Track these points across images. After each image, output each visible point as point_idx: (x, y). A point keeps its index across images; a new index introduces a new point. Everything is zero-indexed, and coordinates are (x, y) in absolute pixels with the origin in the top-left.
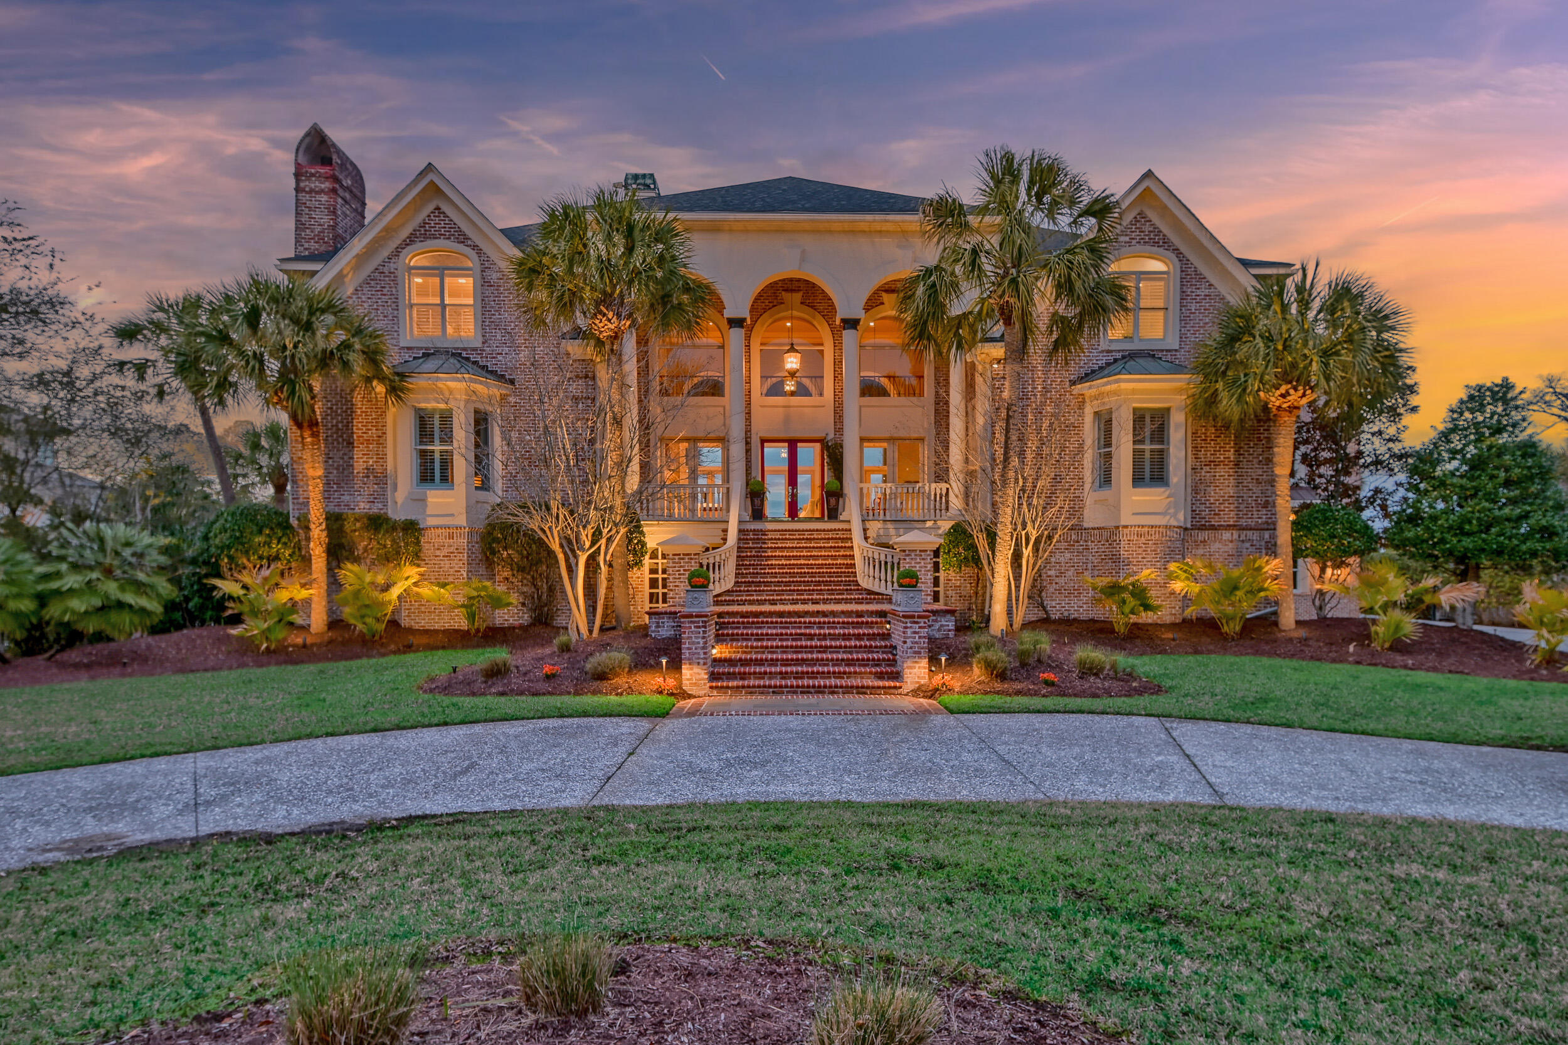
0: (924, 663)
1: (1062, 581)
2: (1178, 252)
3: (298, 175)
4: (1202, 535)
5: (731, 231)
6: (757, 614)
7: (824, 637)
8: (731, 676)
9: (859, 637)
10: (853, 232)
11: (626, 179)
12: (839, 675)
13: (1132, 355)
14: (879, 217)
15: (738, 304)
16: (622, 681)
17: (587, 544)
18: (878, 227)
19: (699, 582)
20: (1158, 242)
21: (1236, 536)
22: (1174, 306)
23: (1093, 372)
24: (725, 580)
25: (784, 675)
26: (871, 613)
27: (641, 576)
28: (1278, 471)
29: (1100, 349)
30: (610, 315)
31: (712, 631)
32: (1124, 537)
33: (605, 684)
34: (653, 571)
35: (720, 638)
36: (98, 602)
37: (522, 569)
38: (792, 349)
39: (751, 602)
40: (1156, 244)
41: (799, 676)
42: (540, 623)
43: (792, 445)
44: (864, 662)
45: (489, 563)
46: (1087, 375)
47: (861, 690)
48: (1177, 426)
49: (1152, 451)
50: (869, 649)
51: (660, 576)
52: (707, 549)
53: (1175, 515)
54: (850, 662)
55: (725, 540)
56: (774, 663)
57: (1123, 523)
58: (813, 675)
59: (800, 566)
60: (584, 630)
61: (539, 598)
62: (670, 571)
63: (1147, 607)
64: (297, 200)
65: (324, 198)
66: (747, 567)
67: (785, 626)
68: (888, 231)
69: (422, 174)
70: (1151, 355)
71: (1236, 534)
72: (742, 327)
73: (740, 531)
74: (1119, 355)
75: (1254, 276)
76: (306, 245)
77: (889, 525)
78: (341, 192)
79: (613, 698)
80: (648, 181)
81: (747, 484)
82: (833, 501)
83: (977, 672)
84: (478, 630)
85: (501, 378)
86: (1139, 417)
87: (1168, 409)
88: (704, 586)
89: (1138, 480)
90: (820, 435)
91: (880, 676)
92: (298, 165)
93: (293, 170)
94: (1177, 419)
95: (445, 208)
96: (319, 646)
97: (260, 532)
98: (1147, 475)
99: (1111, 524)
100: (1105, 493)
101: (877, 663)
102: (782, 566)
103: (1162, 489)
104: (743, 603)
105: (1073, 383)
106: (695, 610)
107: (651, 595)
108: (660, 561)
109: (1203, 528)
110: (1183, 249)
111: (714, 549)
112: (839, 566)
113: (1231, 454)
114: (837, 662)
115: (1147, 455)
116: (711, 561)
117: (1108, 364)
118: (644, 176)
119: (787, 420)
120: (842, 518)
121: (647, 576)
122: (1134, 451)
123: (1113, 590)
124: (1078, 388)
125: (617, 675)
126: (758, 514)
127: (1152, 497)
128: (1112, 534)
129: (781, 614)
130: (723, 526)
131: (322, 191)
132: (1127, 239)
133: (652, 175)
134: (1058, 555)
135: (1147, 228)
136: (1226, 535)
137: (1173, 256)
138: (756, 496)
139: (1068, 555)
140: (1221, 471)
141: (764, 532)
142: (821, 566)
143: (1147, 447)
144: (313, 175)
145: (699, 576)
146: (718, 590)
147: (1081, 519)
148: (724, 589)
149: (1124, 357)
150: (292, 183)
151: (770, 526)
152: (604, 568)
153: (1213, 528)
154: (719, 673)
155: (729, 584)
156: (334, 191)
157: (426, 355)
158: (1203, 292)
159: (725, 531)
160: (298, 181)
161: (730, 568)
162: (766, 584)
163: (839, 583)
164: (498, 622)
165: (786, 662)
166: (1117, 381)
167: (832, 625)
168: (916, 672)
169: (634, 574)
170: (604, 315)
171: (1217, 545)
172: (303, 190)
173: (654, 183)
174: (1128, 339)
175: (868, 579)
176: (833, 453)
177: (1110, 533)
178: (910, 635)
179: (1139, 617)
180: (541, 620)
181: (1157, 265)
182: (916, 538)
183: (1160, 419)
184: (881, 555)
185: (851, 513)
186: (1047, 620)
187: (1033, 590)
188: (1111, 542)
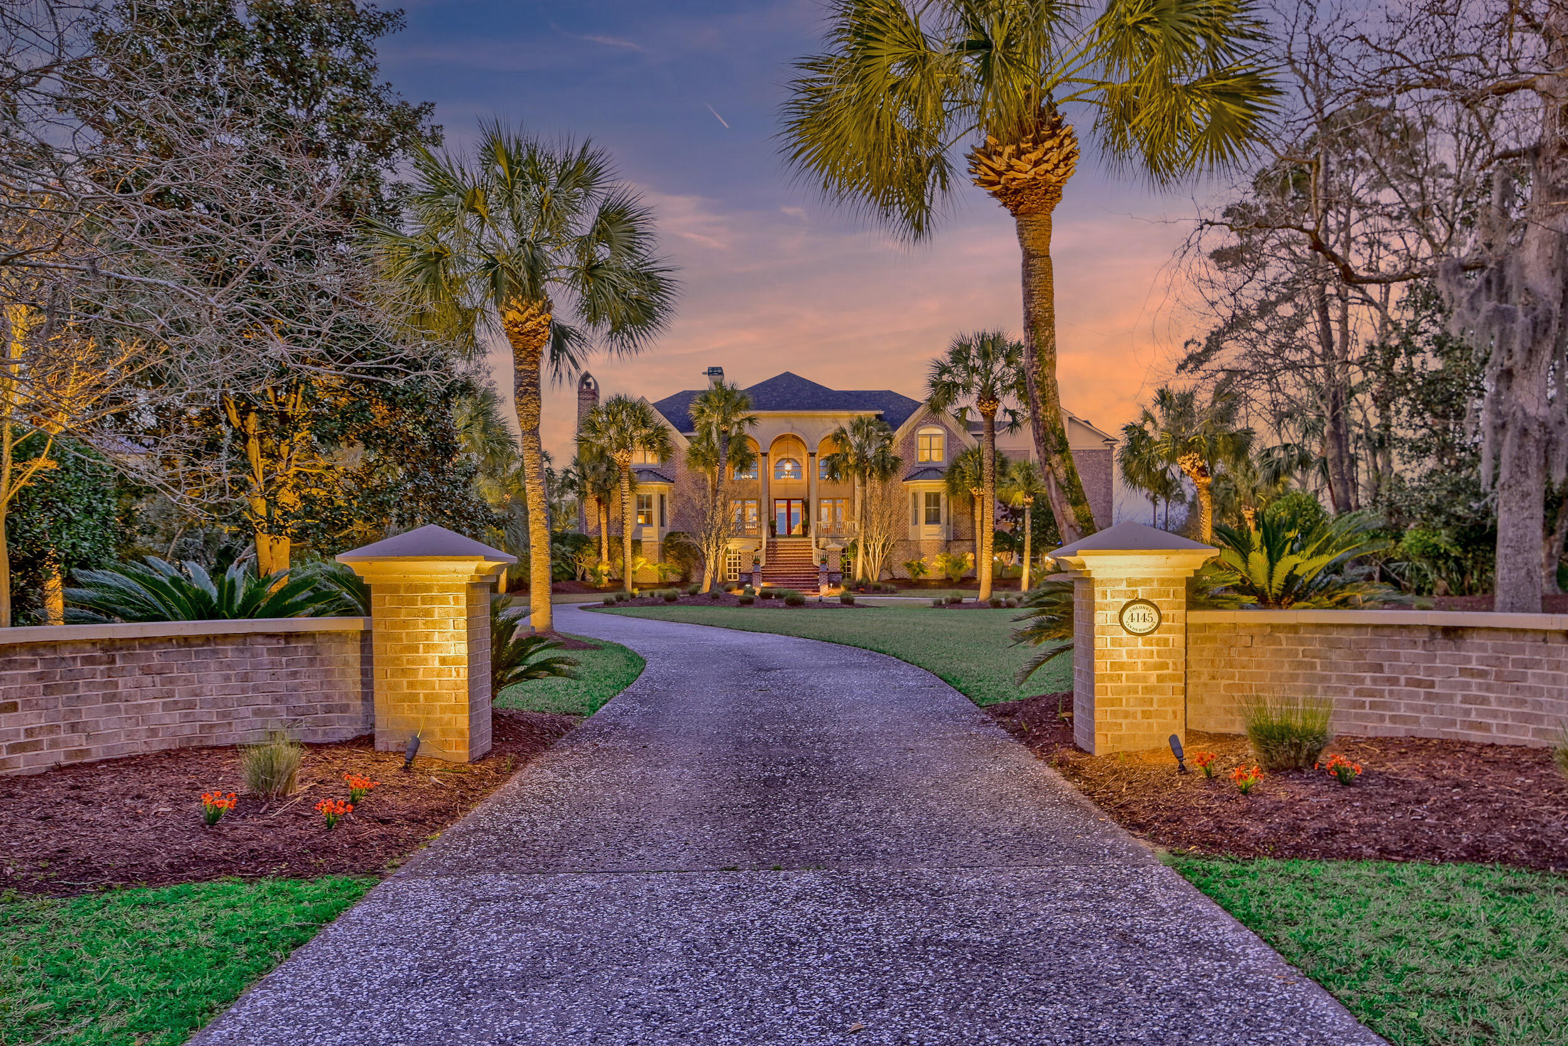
0: (827, 587)
1: (898, 563)
2: (946, 427)
4: (955, 544)
6: (774, 574)
7: (797, 581)
9: (808, 580)
10: (813, 417)
11: (710, 370)
13: (927, 470)
14: (823, 412)
15: (765, 446)
19: (754, 562)
20: (938, 423)
21: (971, 544)
22: (945, 448)
23: (911, 476)
24: (763, 563)
29: (915, 467)
31: (761, 579)
32: (922, 545)
34: (729, 559)
37: (678, 559)
38: (788, 462)
43: (789, 501)
44: (809, 588)
45: (666, 556)
46: (909, 477)
48: (943, 500)
49: (934, 510)
50: (811, 585)
51: (732, 561)
52: (755, 551)
53: (943, 535)
54: (805, 588)
55: (761, 546)
57: (922, 539)
59: (791, 557)
61: (686, 571)
62: (742, 559)
63: (923, 573)
65: (590, 402)
66: (771, 558)
67: (784, 577)
70: (936, 469)
72: (766, 456)
73: (767, 542)
74: (923, 470)
77: (829, 540)
78: (593, 393)
80: (719, 372)
81: (769, 521)
82: (805, 529)
84: (663, 582)
85: (669, 480)
86: (928, 495)
87: (939, 493)
88: (758, 563)
89: (927, 522)
90: (800, 497)
91: (813, 591)
94: (943, 496)
98: (932, 519)
99: (918, 539)
100: (916, 527)
101: (813, 588)
102: (785, 558)
103: (937, 526)
104: (770, 571)
105: (903, 480)
106: (756, 571)
107: (729, 569)
109: (956, 540)
110: (949, 425)
111: (758, 550)
112: (807, 557)
114: (801, 588)
115: (932, 511)
116: (757, 555)
117: (918, 473)
118: (717, 368)
119: (786, 488)
120: (809, 536)
121: (727, 561)
122: (926, 510)
123: (909, 565)
124: (906, 483)
126: (773, 535)
127: (934, 529)
129: (782, 574)
130: (759, 541)
131: (589, 399)
132: (925, 421)
133: (721, 368)
134: (896, 552)
135: (934, 417)
136: (968, 543)
137: (944, 428)
138: (773, 527)
139: (901, 552)
140: (965, 516)
141: (777, 543)
142: (799, 557)
143: (932, 508)
144: (586, 392)
145: (757, 560)
147: (906, 537)
148: (762, 566)
149: (925, 470)
151: (779, 540)
153: (961, 540)
156: (594, 398)
157: (639, 472)
158: (957, 442)
159: (761, 542)
161: (765, 557)
162: (777, 564)
163: (805, 564)
164: (670, 580)
166: (918, 482)
167: (800, 577)
168: (824, 590)
171: (964, 547)
172: (582, 399)
173: (721, 372)
174: (927, 462)
175: (816, 562)
176: (806, 505)
177: (917, 543)
178: (823, 578)
179: (922, 576)
180: (685, 580)
181: (939, 431)
182: (833, 546)
183: (937, 496)
184: (821, 552)
185: (812, 534)
186: (893, 579)
187: (887, 566)
188: (918, 547)
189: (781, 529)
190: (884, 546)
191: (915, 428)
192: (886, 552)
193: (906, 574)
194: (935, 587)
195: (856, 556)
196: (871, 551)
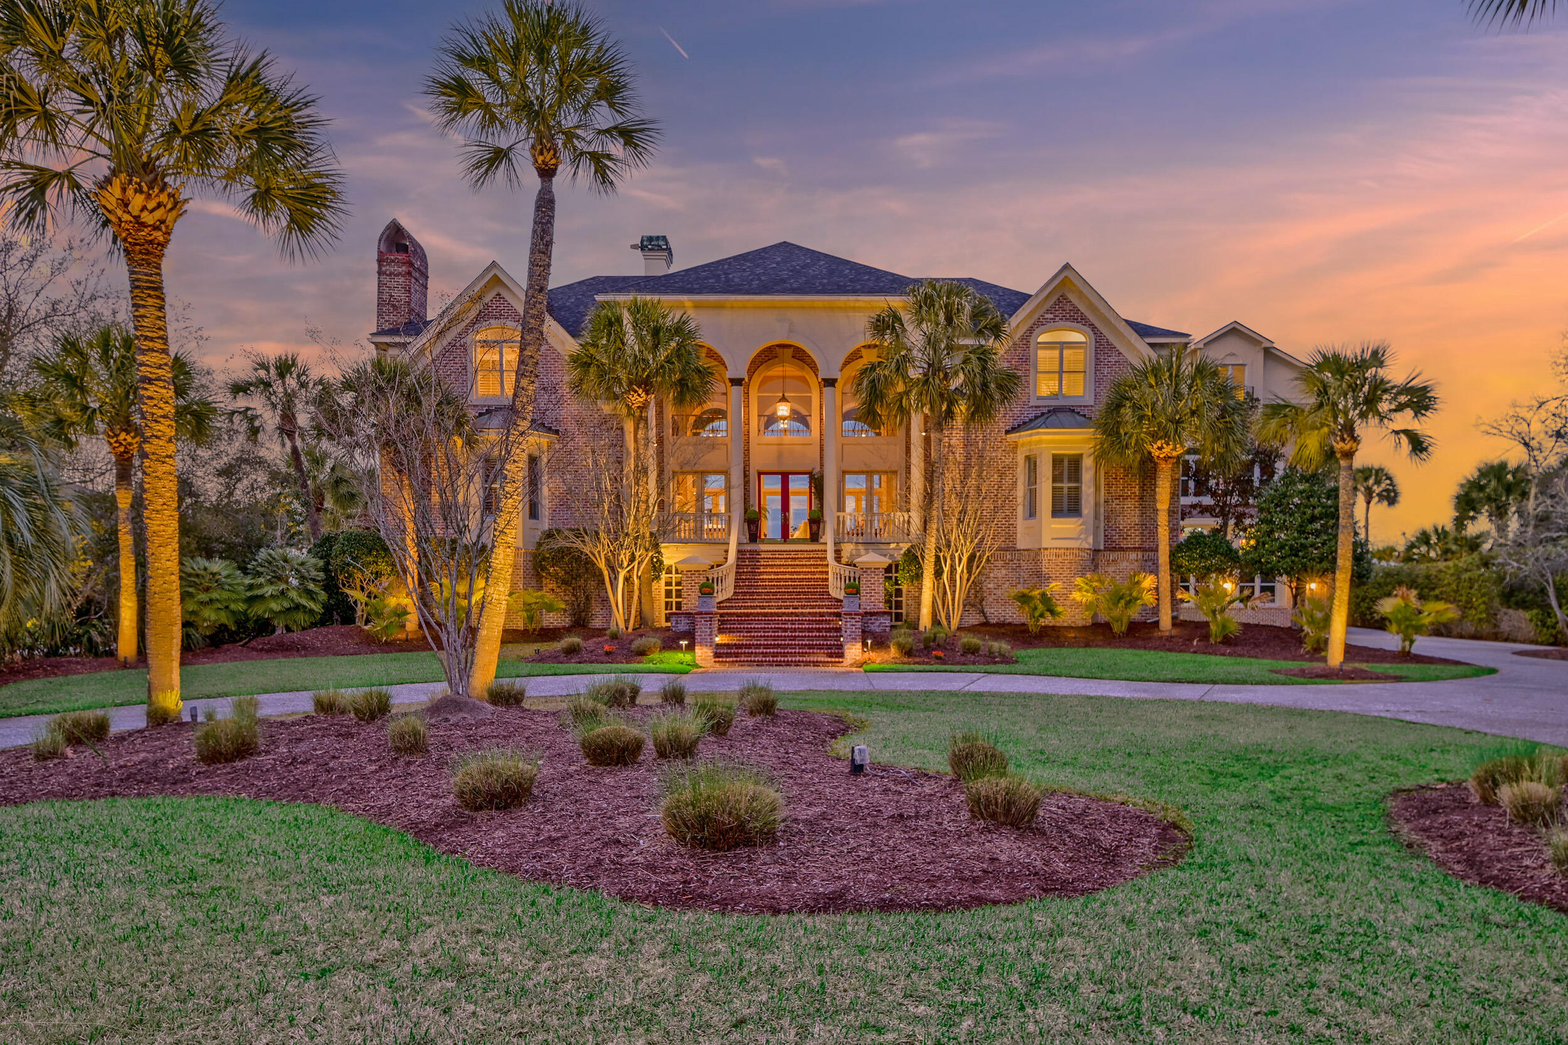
0: (859, 645)
1: (999, 592)
2: (1093, 327)
3: (380, 261)
4: (1113, 556)
5: (732, 307)
6: (748, 615)
7: (795, 630)
8: (728, 655)
9: (819, 630)
10: (832, 308)
11: (642, 241)
12: (802, 654)
13: (1055, 410)
14: (852, 298)
15: (737, 367)
16: (656, 656)
17: (625, 564)
18: (852, 304)
19: (707, 591)
20: (1077, 318)
21: (1140, 556)
22: (1091, 370)
23: (1025, 423)
24: (725, 591)
25: (765, 655)
26: (830, 614)
27: (660, 587)
28: (1159, 506)
29: (1031, 404)
30: (640, 391)
31: (716, 625)
32: (1045, 558)
33: (645, 658)
34: (668, 584)
35: (721, 631)
36: (286, 605)
37: (564, 582)
38: (784, 399)
39: (746, 608)
40: (1075, 320)
41: (774, 655)
42: (579, 625)
43: (785, 477)
44: (820, 647)
45: (539, 577)
46: (1019, 426)
47: (816, 664)
48: (1088, 469)
49: (1069, 488)
50: (825, 638)
51: (674, 588)
52: (712, 567)
53: (1086, 539)
54: (811, 647)
55: (726, 558)
56: (758, 646)
57: (1044, 546)
58: (784, 655)
59: (786, 580)
60: (622, 625)
61: (579, 605)
62: (684, 583)
63: (1053, 612)
64: (379, 281)
65: (401, 280)
66: (744, 580)
67: (768, 622)
68: (860, 307)
69: (488, 270)
70: (1071, 410)
71: (1140, 554)
72: (741, 385)
73: (739, 551)
74: (1045, 410)
75: (1149, 344)
76: (387, 318)
77: (860, 547)
78: (414, 274)
79: (651, 665)
80: (661, 243)
81: (745, 512)
82: (815, 527)
83: (893, 652)
84: (534, 630)
85: (548, 429)
86: (1057, 461)
87: (1081, 455)
88: (710, 594)
89: (1057, 512)
90: (809, 469)
91: (830, 655)
92: (380, 253)
93: (376, 257)
94: (1088, 463)
95: (504, 294)
96: (417, 639)
97: (370, 553)
98: (1065, 507)
99: (1037, 546)
100: (1032, 522)
101: (829, 647)
102: (771, 580)
103: (1074, 520)
104: (740, 608)
105: (1007, 432)
106: (704, 610)
107: (667, 603)
108: (674, 575)
109: (1113, 549)
110: (1097, 324)
111: (718, 566)
112: (817, 580)
113: (1137, 490)
114: (802, 646)
115: (1066, 491)
116: (715, 576)
117: (1036, 417)
118: (658, 238)
119: (780, 456)
120: (821, 541)
121: (663, 588)
122: (1054, 488)
123: (1024, 599)
124: (1012, 437)
125: (653, 653)
126: (754, 537)
127: (1068, 526)
128: (1037, 554)
129: (765, 615)
130: (724, 547)
131: (400, 274)
132: (1051, 316)
133: (664, 238)
134: (996, 572)
135: (1068, 307)
136: (1133, 555)
137: (1089, 330)
138: (752, 523)
139: (1004, 572)
140: (1129, 504)
141: (758, 553)
142: (802, 580)
143: (1066, 485)
144: (393, 261)
145: (707, 587)
146: (720, 598)
147: (1014, 541)
148: (725, 597)
149: (1049, 411)
150: (375, 266)
151: (763, 547)
152: (636, 581)
153: (1122, 549)
154: (721, 653)
155: (729, 593)
156: (409, 273)
157: (489, 412)
158: (1113, 359)
159: (727, 551)
160: (380, 266)
161: (730, 581)
162: (758, 594)
163: (814, 593)
164: (545, 624)
165: (766, 646)
166: (1038, 434)
167: (802, 622)
168: (854, 652)
169: (655, 585)
170: (636, 392)
171: (1125, 564)
172: (385, 273)
173: (667, 243)
174: (1054, 396)
175: (836, 590)
176: (817, 485)
177: (1036, 554)
178: (849, 626)
179: (1048, 620)
180: (580, 623)
181: (1077, 337)
182: (871, 558)
183: (1075, 463)
184: (846, 571)
185: (828, 537)
186: (986, 624)
187: (975, 600)
188: (1036, 561)
189: (770, 526)
190: (971, 559)
191: (1031, 330)
192: (976, 572)
193: (1013, 614)
194: (1074, 644)
195: (918, 576)
196: (946, 569)
